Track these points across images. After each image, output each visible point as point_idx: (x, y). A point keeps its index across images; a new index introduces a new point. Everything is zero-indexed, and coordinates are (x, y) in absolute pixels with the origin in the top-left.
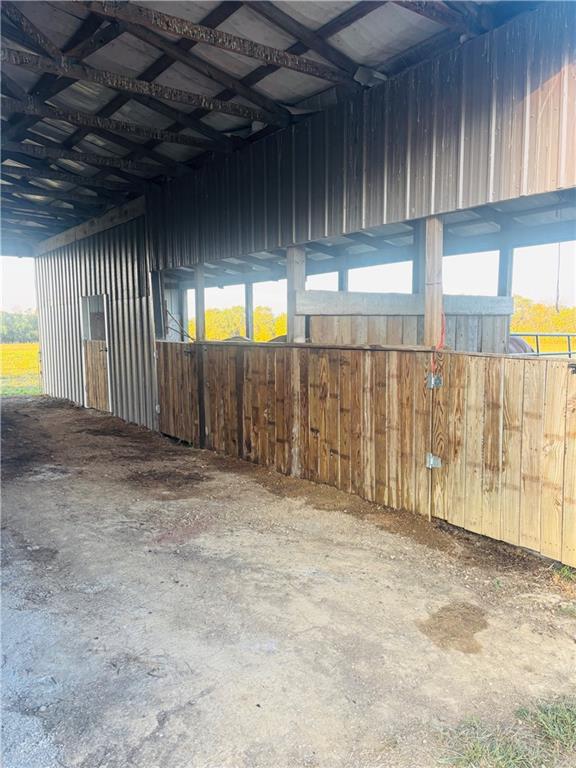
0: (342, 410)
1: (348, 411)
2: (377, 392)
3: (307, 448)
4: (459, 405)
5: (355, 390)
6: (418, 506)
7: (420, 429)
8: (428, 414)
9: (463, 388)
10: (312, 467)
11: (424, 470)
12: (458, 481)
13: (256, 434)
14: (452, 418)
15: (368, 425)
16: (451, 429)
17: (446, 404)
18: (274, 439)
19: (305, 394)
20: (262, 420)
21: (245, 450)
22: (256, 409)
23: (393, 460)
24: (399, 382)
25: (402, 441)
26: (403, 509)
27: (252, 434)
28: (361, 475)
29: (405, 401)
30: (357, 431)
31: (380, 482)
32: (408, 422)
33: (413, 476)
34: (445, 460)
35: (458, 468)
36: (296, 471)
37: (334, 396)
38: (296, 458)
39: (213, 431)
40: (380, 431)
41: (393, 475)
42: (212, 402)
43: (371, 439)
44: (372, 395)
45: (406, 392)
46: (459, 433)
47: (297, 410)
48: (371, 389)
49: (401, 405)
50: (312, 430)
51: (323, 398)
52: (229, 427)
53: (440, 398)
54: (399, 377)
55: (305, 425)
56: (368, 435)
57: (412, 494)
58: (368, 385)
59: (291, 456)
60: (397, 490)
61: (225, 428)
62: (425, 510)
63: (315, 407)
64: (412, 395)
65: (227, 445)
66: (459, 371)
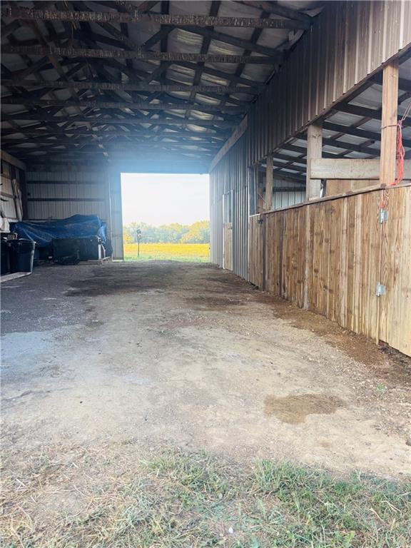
0: (331, 251)
1: (334, 252)
2: (350, 233)
3: (312, 286)
4: (398, 235)
5: (338, 234)
6: (370, 330)
7: (373, 261)
8: (379, 247)
9: (401, 218)
10: (314, 302)
11: (375, 298)
12: (396, 306)
13: (288, 278)
14: (393, 248)
15: (344, 262)
16: (393, 258)
17: (390, 235)
18: (296, 282)
19: (312, 241)
20: (291, 266)
21: (283, 291)
22: (288, 258)
23: (357, 290)
24: (362, 221)
25: (362, 274)
26: (361, 333)
27: (286, 278)
28: (339, 305)
29: (365, 238)
30: (338, 268)
31: (349, 311)
32: (366, 256)
33: (368, 303)
34: (388, 287)
35: (396, 293)
36: (306, 306)
37: (327, 241)
38: (306, 294)
39: (269, 278)
40: (350, 267)
41: (357, 304)
42: (269, 256)
43: (345, 274)
44: (347, 236)
45: (366, 229)
46: (397, 261)
47: (308, 256)
48: (347, 230)
49: (363, 241)
50: (315, 271)
51: (321, 244)
52: (276, 274)
53: (387, 231)
54: (362, 216)
55: (311, 267)
56: (344, 271)
57: (367, 320)
58: (345, 228)
59: (304, 294)
60: (359, 317)
61: (274, 275)
62: (375, 334)
63: (317, 252)
64: (369, 231)
65: (275, 288)
66: (399, 203)
